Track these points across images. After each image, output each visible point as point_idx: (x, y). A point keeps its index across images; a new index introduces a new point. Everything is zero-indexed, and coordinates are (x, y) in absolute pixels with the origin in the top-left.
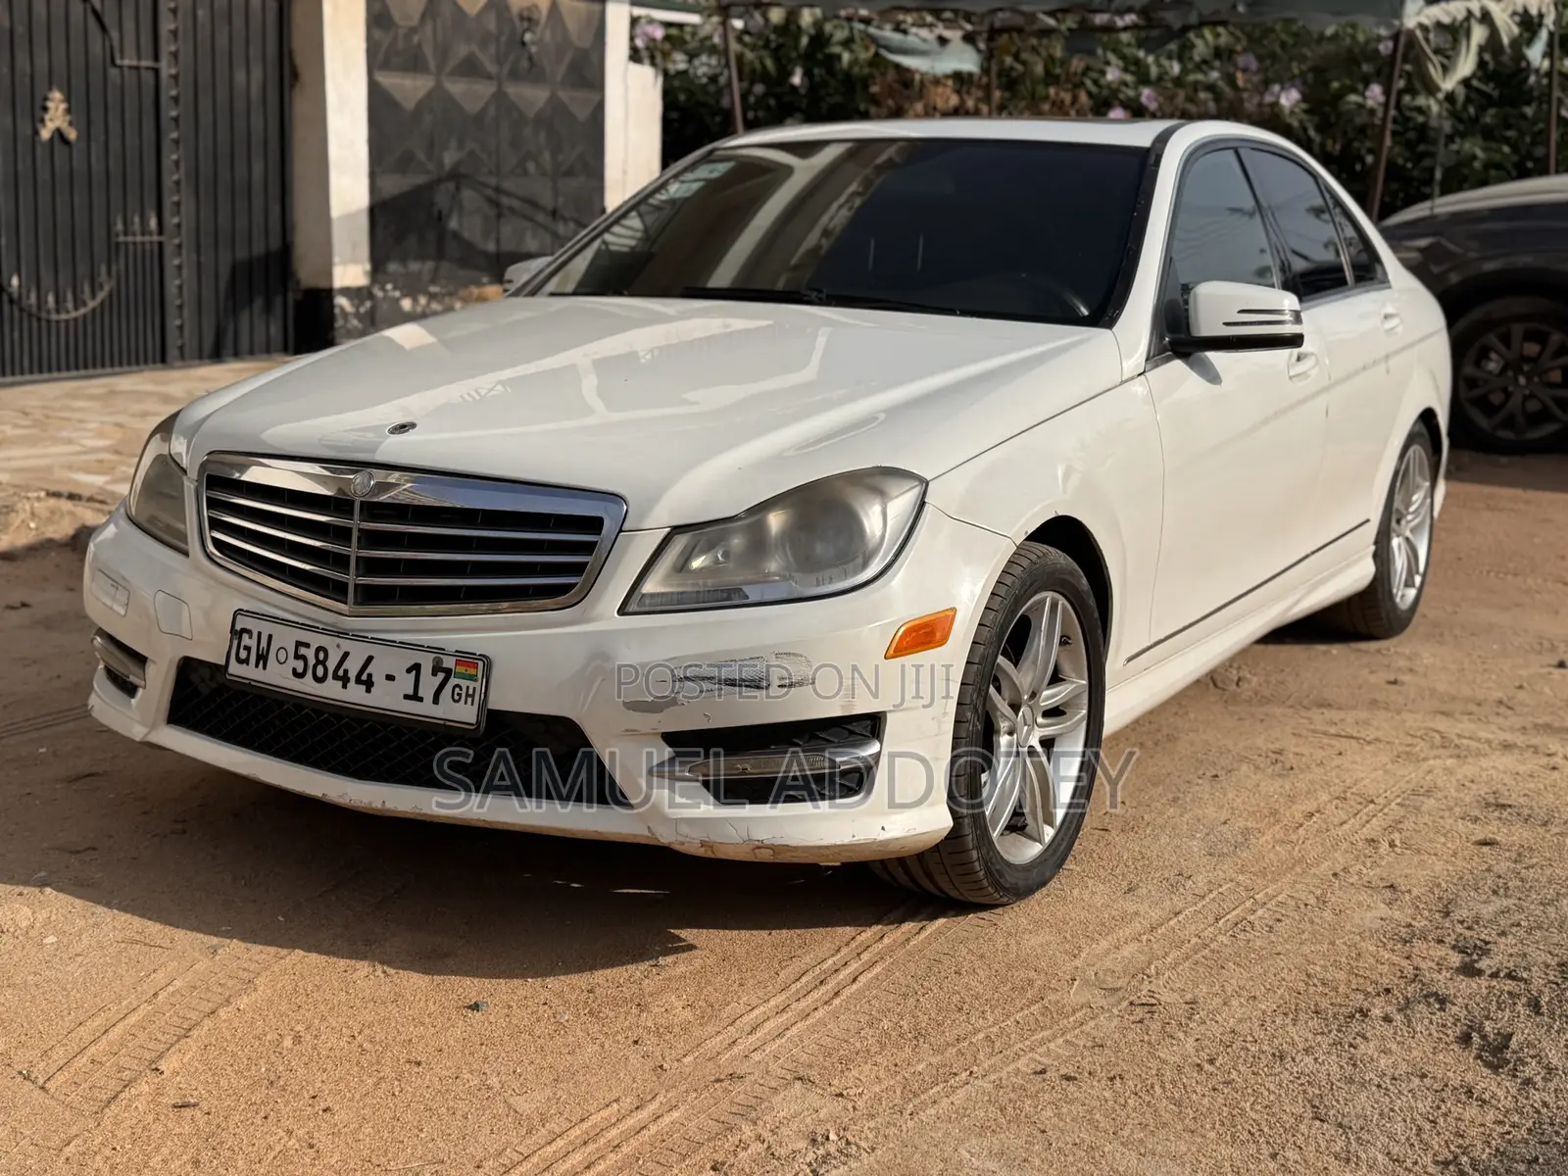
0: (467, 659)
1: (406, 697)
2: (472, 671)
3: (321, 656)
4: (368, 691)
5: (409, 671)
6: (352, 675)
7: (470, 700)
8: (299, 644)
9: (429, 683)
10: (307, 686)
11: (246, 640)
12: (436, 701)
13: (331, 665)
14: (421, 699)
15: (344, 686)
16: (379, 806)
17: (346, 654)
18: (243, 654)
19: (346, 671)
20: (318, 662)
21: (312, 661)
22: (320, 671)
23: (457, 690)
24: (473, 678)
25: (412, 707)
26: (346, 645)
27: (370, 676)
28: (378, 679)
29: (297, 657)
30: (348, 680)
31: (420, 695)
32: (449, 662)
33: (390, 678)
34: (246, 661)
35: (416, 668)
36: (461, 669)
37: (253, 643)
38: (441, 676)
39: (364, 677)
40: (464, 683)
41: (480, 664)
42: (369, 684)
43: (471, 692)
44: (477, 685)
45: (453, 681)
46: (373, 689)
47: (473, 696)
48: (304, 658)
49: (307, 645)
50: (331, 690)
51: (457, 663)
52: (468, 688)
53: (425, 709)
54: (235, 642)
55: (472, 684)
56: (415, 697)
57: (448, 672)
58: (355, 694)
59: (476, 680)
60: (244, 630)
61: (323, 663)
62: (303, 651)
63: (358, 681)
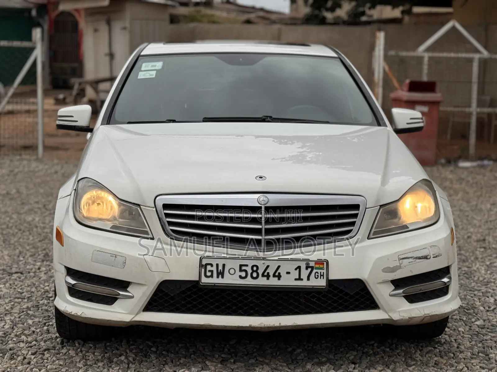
0: (320, 262)
1: (296, 279)
2: (321, 266)
3: (255, 268)
4: (279, 279)
5: (296, 269)
6: (271, 274)
7: (322, 277)
8: (241, 266)
9: (305, 273)
10: (249, 281)
11: (209, 268)
12: (308, 279)
13: (260, 272)
14: (302, 280)
15: (268, 279)
16: (278, 325)
17: (268, 267)
18: (209, 274)
19: (268, 273)
20: (253, 271)
21: (250, 271)
22: (255, 275)
23: (317, 274)
24: (322, 269)
25: (299, 283)
26: (267, 263)
27: (279, 273)
28: (283, 274)
29: (241, 270)
30: (270, 276)
31: (302, 278)
32: (312, 264)
33: (288, 273)
34: (212, 276)
35: (299, 268)
36: (317, 266)
37: (214, 269)
38: (309, 270)
39: (277, 274)
40: (319, 271)
41: (325, 263)
42: (279, 277)
43: (322, 274)
44: (325, 271)
45: (315, 271)
46: (281, 278)
47: (323, 275)
48: (246, 271)
49: (247, 265)
50: (262, 282)
51: (316, 264)
52: (321, 273)
53: (304, 283)
54: (203, 270)
55: (322, 271)
56: (300, 279)
57: (312, 268)
58: (273, 282)
59: (324, 269)
60: (207, 264)
61: (256, 271)
62: (243, 268)
63: (274, 276)
